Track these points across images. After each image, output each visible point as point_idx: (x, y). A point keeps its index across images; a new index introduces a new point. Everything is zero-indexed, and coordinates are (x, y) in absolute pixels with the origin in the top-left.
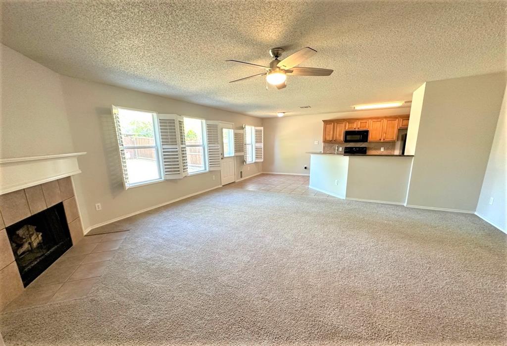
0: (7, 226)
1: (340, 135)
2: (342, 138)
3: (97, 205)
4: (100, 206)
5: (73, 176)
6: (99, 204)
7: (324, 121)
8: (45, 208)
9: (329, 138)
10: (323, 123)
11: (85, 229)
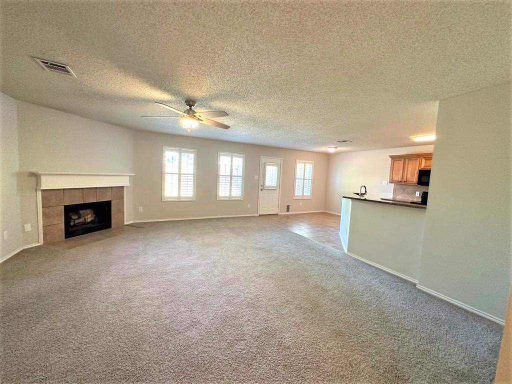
0: (65, 205)
1: (412, 175)
2: (415, 179)
3: (140, 208)
4: (142, 209)
5: (126, 186)
6: (141, 208)
7: (391, 157)
8: (96, 201)
9: (398, 178)
10: (391, 159)
11: (127, 221)
